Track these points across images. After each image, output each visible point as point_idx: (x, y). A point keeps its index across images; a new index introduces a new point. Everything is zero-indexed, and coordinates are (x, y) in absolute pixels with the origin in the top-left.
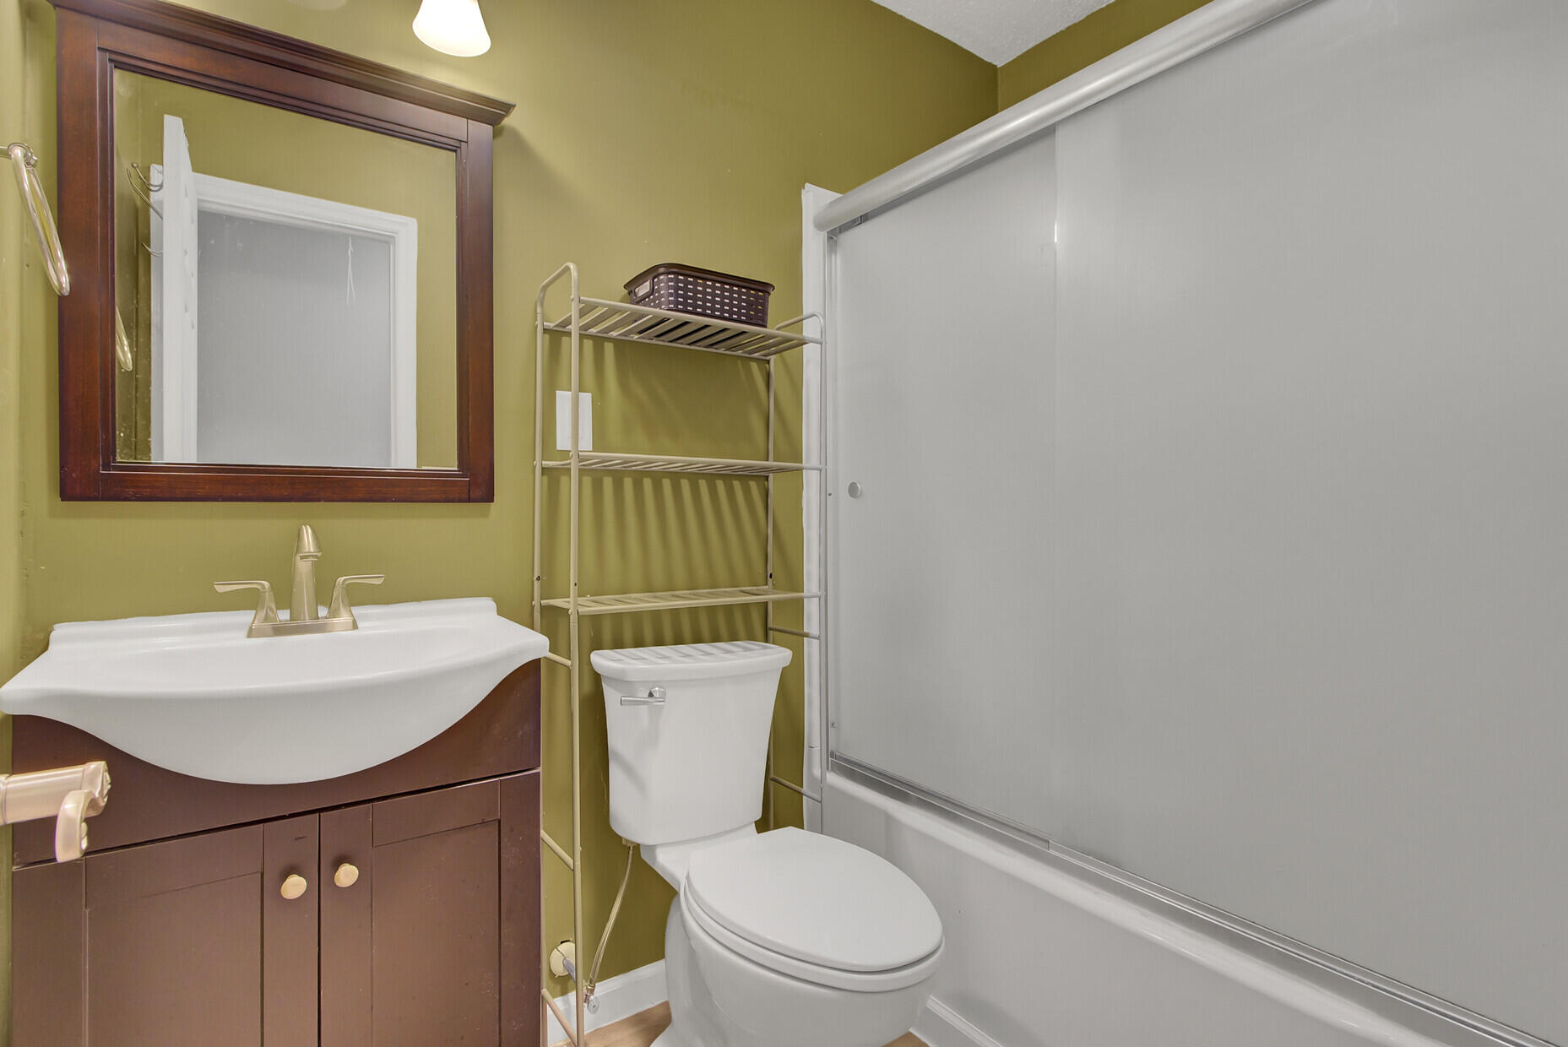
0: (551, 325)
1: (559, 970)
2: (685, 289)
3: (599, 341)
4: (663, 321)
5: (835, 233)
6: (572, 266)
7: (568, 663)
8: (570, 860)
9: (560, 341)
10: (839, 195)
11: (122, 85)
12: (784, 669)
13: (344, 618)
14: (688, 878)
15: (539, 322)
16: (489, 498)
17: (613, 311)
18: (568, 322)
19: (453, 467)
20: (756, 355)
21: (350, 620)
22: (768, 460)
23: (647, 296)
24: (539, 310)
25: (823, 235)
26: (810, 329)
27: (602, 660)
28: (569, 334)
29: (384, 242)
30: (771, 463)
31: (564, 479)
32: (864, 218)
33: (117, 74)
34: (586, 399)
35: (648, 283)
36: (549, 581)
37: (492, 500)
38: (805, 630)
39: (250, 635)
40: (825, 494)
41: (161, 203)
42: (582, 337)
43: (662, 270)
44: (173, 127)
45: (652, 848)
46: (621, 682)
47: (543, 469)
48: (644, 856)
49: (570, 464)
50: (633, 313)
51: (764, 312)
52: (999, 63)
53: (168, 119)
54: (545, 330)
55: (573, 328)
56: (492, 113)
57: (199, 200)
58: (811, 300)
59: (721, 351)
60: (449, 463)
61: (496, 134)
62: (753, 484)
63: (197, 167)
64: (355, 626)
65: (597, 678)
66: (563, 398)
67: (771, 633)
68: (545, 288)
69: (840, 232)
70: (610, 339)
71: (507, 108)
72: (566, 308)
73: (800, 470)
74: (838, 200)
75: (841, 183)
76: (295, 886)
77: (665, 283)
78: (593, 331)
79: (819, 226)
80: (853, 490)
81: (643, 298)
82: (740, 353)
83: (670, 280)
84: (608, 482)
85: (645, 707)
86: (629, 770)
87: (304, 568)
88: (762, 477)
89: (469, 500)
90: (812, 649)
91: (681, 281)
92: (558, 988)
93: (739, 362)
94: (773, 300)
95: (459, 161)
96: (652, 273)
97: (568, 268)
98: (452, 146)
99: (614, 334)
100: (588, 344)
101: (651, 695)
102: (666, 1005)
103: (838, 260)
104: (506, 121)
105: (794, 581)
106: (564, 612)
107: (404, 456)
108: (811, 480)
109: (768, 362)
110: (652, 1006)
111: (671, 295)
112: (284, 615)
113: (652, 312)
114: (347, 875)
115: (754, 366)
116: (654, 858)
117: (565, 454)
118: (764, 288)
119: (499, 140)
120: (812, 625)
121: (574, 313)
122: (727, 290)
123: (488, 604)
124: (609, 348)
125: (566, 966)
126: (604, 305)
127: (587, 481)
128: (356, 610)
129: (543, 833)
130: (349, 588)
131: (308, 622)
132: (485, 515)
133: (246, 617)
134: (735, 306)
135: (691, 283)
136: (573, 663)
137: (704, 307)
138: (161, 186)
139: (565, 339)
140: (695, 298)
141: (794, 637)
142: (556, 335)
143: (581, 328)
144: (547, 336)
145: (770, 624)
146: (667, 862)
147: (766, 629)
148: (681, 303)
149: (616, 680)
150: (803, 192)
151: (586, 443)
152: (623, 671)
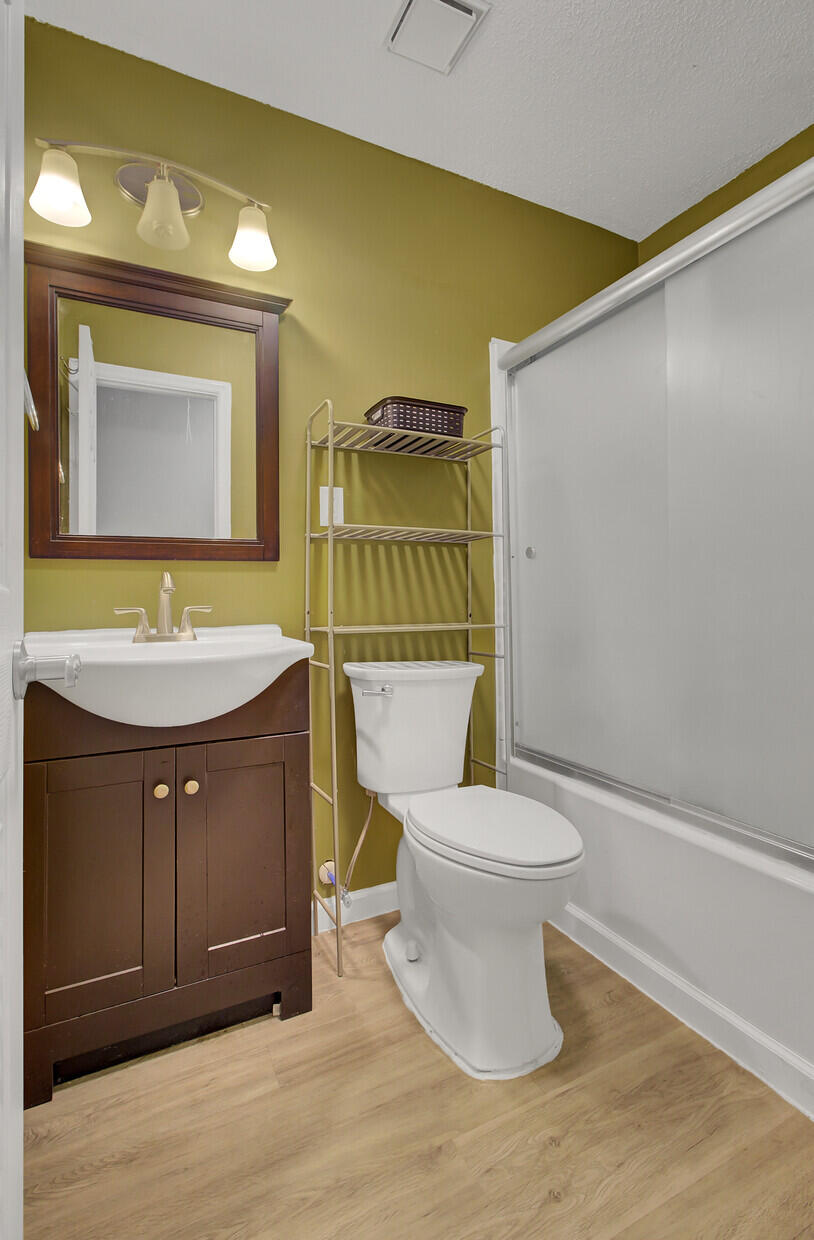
0: (316, 443)
1: (325, 880)
2: (405, 414)
3: (348, 452)
4: (390, 436)
5: (513, 370)
6: (329, 402)
7: (327, 666)
8: (330, 800)
9: (322, 453)
10: (514, 344)
11: (62, 307)
12: (478, 678)
13: (188, 633)
14: (409, 812)
15: (308, 442)
16: (276, 558)
17: (356, 430)
18: (325, 441)
19: (253, 536)
20: (457, 459)
21: (192, 634)
22: (467, 529)
23: (379, 419)
24: (308, 433)
25: (504, 374)
26: (496, 438)
27: (350, 668)
28: (327, 448)
29: (210, 400)
30: (469, 532)
31: (324, 546)
32: (533, 359)
33: (59, 300)
34: (339, 492)
35: (380, 411)
36: (315, 614)
37: (278, 560)
38: (497, 653)
39: (134, 642)
40: (509, 557)
41: (77, 382)
42: (336, 450)
43: (389, 401)
44: (85, 332)
45: (386, 796)
46: (363, 681)
47: (311, 539)
48: (381, 802)
49: (327, 535)
50: (370, 430)
51: (461, 427)
52: (639, 240)
53: (81, 327)
54: (312, 446)
55: (330, 444)
56: (277, 306)
57: (98, 379)
58: (497, 417)
59: (432, 456)
60: (250, 534)
61: (281, 320)
62: (456, 549)
63: (97, 359)
64: (195, 638)
65: (348, 679)
66: (324, 491)
67: (471, 657)
68: (312, 419)
69: (517, 370)
70: (356, 451)
71: (288, 302)
72: (325, 431)
73: (491, 537)
74: (515, 347)
75: (516, 336)
76: (162, 791)
77: (391, 410)
78: (344, 445)
79: (502, 366)
80: (529, 552)
81: (377, 421)
82: (445, 457)
83: (395, 408)
84: (354, 548)
85: (379, 698)
86: (370, 743)
87: (164, 597)
88: (462, 544)
89: (264, 560)
90: (500, 667)
91: (401, 408)
92: (325, 892)
93: (446, 465)
94: (467, 419)
95: (257, 339)
96: (383, 404)
97: (326, 403)
98: (253, 329)
99: (358, 447)
100: (341, 455)
101: (383, 690)
102: (398, 912)
103: (516, 390)
104: (287, 311)
105: (487, 616)
106: (326, 633)
107: (223, 532)
108: (498, 545)
109: (466, 463)
110: (387, 912)
111: (395, 418)
112: (153, 631)
113: (382, 429)
114: (192, 787)
115: (456, 467)
116: (387, 803)
117: (326, 528)
118: (460, 411)
119: (283, 325)
120: (500, 648)
121: (330, 435)
122: (434, 413)
123: (277, 629)
124: (355, 456)
125: (330, 877)
126: (350, 426)
127: (340, 547)
128: (196, 630)
129: (312, 784)
130: (192, 614)
131: (168, 634)
132: (274, 570)
133: (132, 632)
134: (440, 423)
135: (408, 409)
136: (331, 667)
137: (418, 425)
138: (77, 370)
139: (325, 452)
140: (411, 419)
141: (488, 658)
142: (319, 449)
143: (335, 444)
144: (313, 450)
145: (470, 650)
146: (396, 805)
147: (467, 654)
148: (402, 423)
149: (360, 680)
150: (490, 344)
151: (339, 520)
152: (364, 673)
